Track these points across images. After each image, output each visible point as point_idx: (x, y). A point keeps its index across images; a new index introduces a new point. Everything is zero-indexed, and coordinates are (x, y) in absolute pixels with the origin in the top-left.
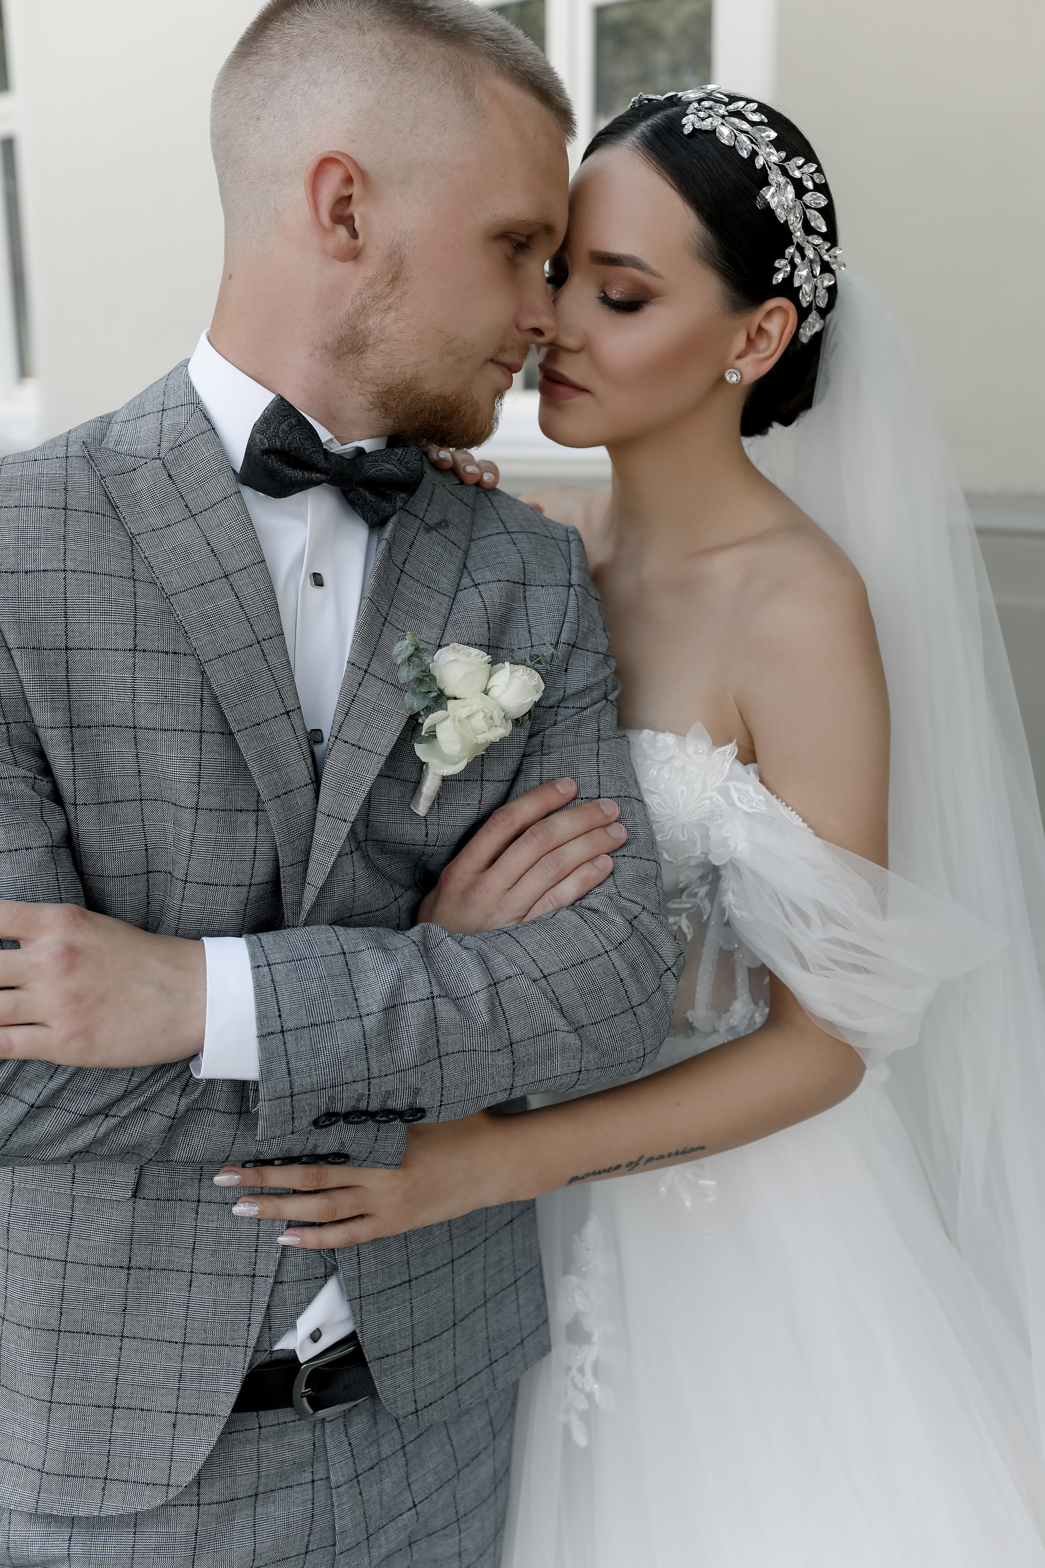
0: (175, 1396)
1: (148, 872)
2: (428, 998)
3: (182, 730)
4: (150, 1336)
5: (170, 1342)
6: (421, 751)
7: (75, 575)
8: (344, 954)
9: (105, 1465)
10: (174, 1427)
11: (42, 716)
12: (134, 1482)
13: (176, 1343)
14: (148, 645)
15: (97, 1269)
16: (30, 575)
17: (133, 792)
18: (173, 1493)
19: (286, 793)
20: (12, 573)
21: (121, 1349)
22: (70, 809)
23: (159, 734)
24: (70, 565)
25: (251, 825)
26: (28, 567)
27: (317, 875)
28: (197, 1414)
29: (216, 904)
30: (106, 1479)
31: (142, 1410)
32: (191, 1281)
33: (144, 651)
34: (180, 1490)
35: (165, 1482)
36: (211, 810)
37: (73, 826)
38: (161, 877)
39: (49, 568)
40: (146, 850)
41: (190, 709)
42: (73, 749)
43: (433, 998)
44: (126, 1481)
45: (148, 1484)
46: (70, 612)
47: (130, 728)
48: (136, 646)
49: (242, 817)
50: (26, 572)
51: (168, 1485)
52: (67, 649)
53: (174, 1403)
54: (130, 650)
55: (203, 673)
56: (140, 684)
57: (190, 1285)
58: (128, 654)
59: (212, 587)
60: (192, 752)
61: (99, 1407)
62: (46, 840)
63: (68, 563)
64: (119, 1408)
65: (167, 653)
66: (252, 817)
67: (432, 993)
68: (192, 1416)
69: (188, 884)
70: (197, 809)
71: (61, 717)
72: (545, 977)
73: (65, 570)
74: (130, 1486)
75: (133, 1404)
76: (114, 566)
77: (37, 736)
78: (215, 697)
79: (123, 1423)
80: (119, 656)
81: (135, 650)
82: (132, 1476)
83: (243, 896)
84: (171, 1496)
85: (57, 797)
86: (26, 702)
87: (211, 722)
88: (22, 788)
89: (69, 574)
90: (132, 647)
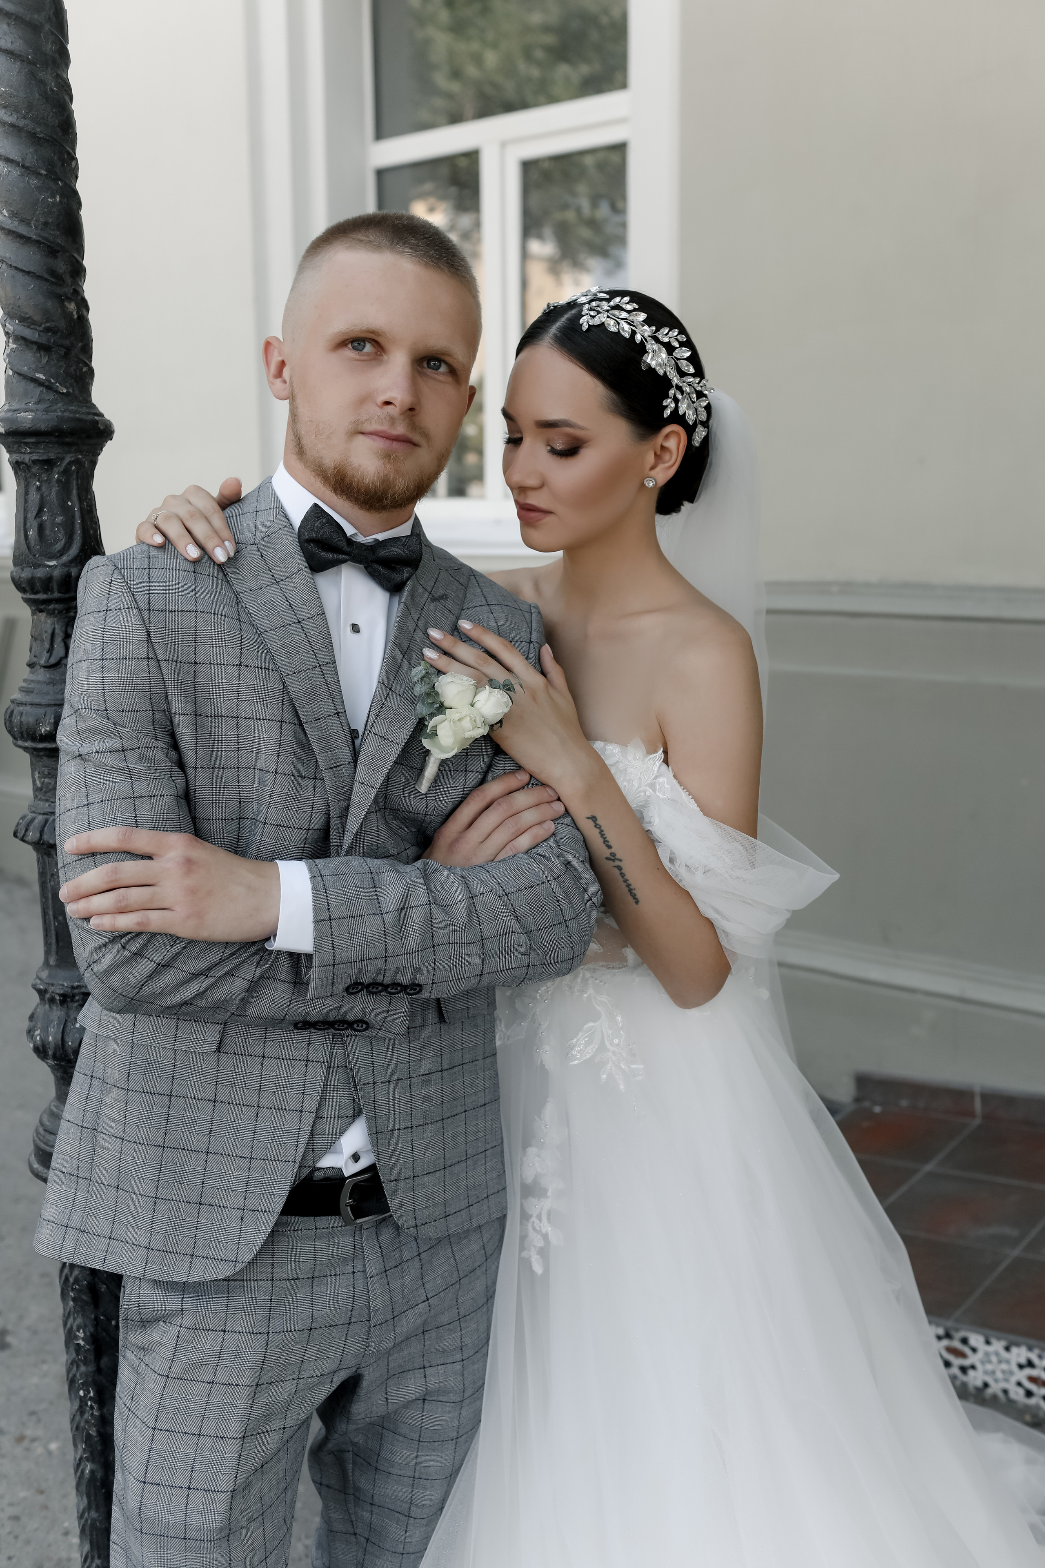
0: (243, 1197)
1: (240, 818)
2: (427, 904)
3: (269, 720)
4: (228, 1152)
5: (241, 1157)
6: (426, 743)
7: (202, 615)
8: (372, 873)
9: (193, 1246)
10: (242, 1220)
11: (178, 706)
12: (212, 1258)
13: (245, 1158)
14: (249, 663)
15: (193, 1101)
16: (173, 614)
17: (233, 762)
18: (239, 1267)
19: (336, 767)
20: (162, 611)
21: (206, 1161)
22: (191, 772)
23: (254, 722)
24: (199, 608)
25: (311, 788)
26: (172, 608)
27: (353, 825)
28: (258, 1211)
29: (285, 840)
30: (193, 1255)
31: (220, 1207)
32: (258, 1113)
33: (246, 666)
34: (244, 1265)
35: (234, 1259)
36: (285, 774)
37: (192, 783)
38: (248, 822)
39: (186, 609)
40: (240, 802)
41: (275, 706)
42: (196, 730)
43: (430, 904)
44: (207, 1258)
45: (222, 1260)
46: (198, 639)
47: (234, 717)
48: (241, 663)
49: (305, 782)
50: (171, 612)
51: (236, 1261)
52: (195, 663)
53: (242, 1202)
54: (237, 665)
55: (284, 683)
56: (243, 688)
57: (257, 1116)
58: (236, 668)
59: (290, 628)
60: (275, 734)
61: (190, 1203)
62: (173, 791)
63: (198, 606)
64: (203, 1204)
65: (261, 668)
66: (311, 783)
67: (429, 901)
68: (254, 1212)
69: (266, 825)
70: (276, 773)
71: (190, 708)
72: (506, 894)
73: (196, 611)
74: (209, 1261)
75: (213, 1201)
76: (227, 610)
77: (171, 722)
78: (291, 699)
79: (206, 1215)
80: (230, 669)
81: (240, 665)
82: (211, 1254)
83: (303, 836)
84: (237, 1269)
85: (182, 766)
86: (167, 697)
87: (288, 716)
88: (160, 755)
89: (198, 613)
90: (238, 663)
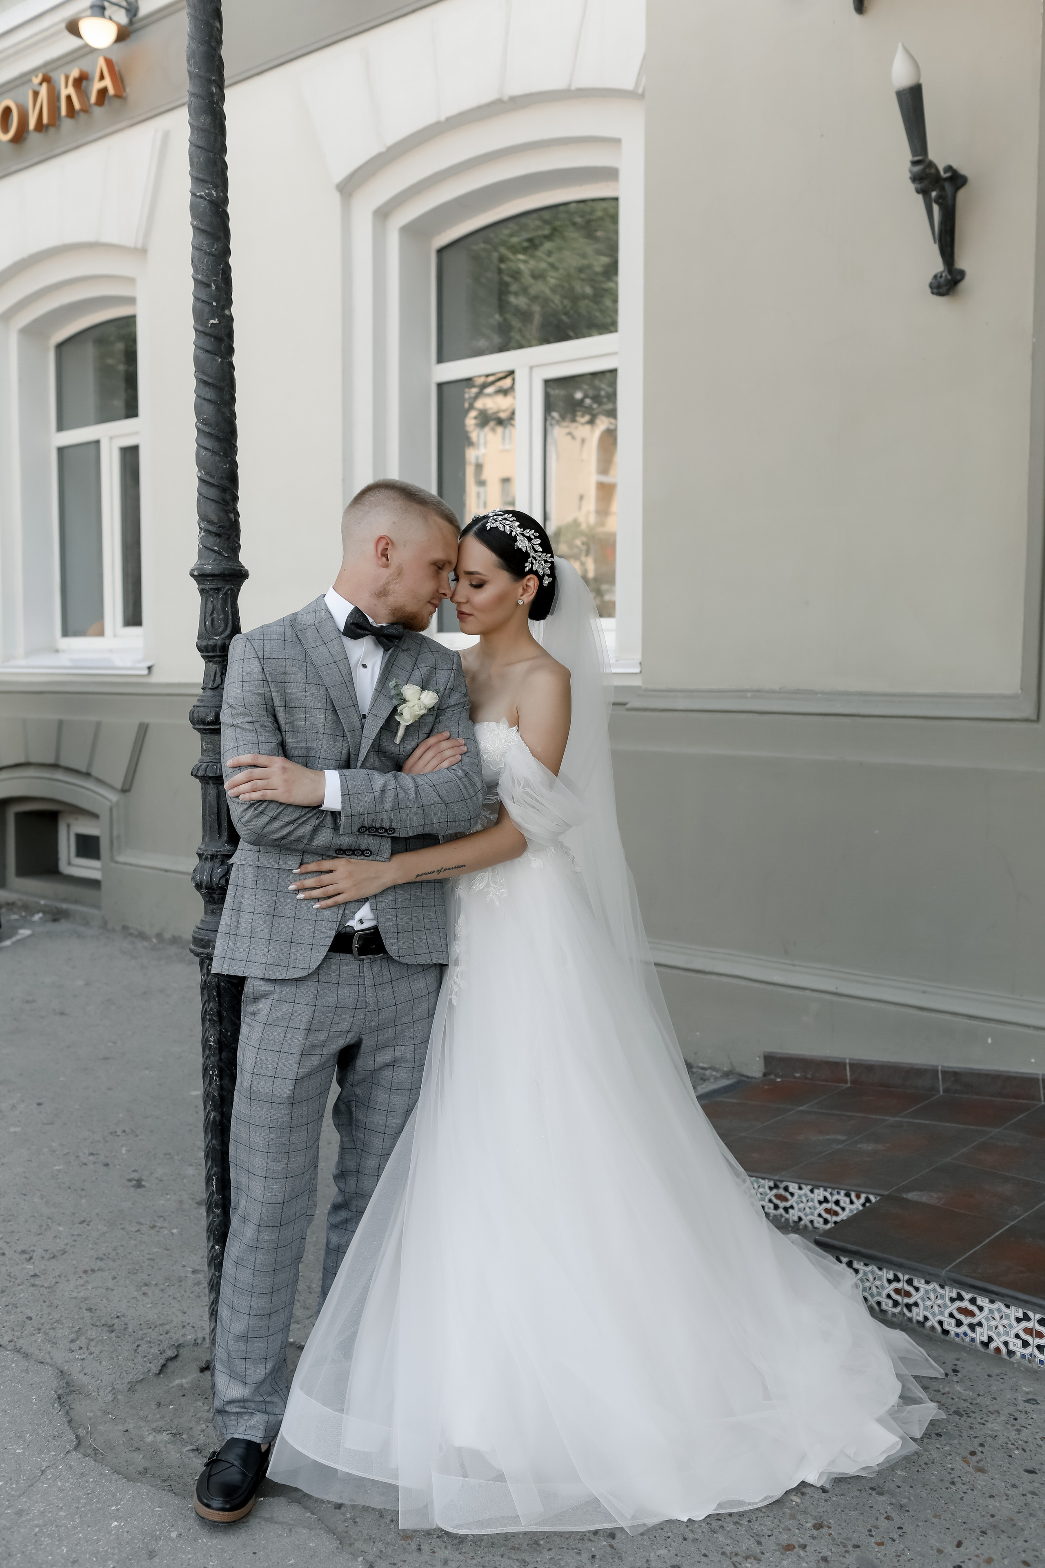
0: (313, 939)
1: (308, 752)
2: (395, 790)
3: (320, 709)
4: (304, 918)
5: (311, 920)
6: (397, 718)
7: (288, 660)
8: (370, 777)
9: (288, 962)
10: (311, 950)
11: (277, 703)
12: (297, 968)
13: (313, 920)
14: (310, 682)
15: (287, 894)
16: (275, 659)
17: (303, 729)
18: (309, 972)
19: (353, 731)
21: (294, 922)
22: (284, 733)
23: (313, 709)
24: (287, 657)
25: (341, 741)
27: (362, 758)
28: (320, 946)
30: (288, 967)
31: (301, 943)
33: (309, 684)
34: (312, 971)
35: (308, 968)
36: (328, 734)
37: (284, 739)
38: (311, 758)
39: (281, 657)
40: (307, 746)
42: (286, 714)
43: (397, 790)
44: (295, 967)
45: (302, 968)
46: (287, 671)
47: (304, 708)
49: (338, 738)
52: (286, 682)
53: (312, 941)
55: (327, 691)
56: (308, 694)
58: (304, 684)
59: (331, 665)
60: (323, 716)
61: (286, 942)
62: (276, 740)
64: (293, 943)
65: (316, 684)
66: (342, 739)
67: (396, 786)
68: (318, 946)
69: (320, 756)
70: (324, 734)
71: (283, 703)
72: (435, 786)
73: (285, 658)
75: (298, 941)
76: (300, 658)
77: (274, 710)
78: (331, 699)
79: (294, 948)
80: (301, 685)
81: (306, 683)
82: (297, 966)
83: (338, 764)
85: (279, 729)
86: (272, 699)
87: (329, 707)
88: (270, 724)
89: (286, 660)
